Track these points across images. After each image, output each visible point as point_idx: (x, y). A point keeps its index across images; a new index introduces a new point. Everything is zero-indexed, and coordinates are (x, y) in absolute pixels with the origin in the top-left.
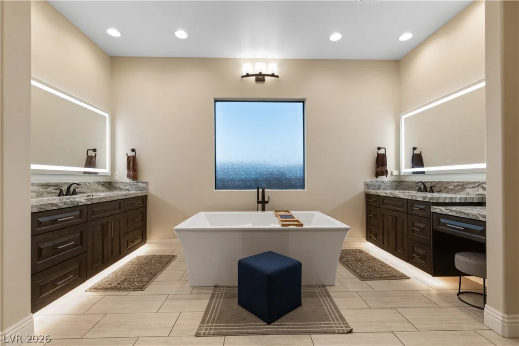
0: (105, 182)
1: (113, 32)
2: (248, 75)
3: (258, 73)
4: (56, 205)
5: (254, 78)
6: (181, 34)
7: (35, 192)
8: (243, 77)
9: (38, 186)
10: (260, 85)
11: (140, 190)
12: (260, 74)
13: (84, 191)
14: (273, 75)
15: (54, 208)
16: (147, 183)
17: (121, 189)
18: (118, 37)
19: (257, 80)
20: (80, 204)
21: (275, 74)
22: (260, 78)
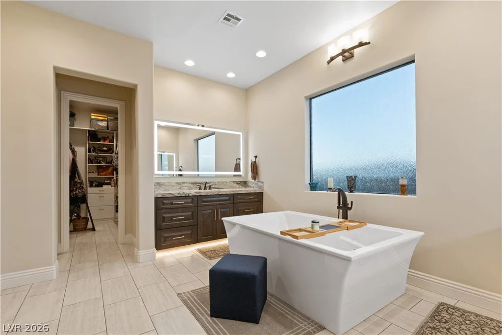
0: (240, 182)
1: (231, 75)
2: (332, 59)
3: (341, 51)
4: (173, 194)
5: (341, 57)
6: (261, 54)
7: (188, 187)
8: (329, 62)
9: (190, 183)
10: (350, 63)
11: (259, 188)
12: (344, 51)
13: (221, 187)
14: (361, 44)
15: (172, 196)
16: (263, 182)
17: (251, 187)
18: (234, 78)
19: (345, 59)
20: (190, 195)
21: (364, 42)
22: (347, 55)
